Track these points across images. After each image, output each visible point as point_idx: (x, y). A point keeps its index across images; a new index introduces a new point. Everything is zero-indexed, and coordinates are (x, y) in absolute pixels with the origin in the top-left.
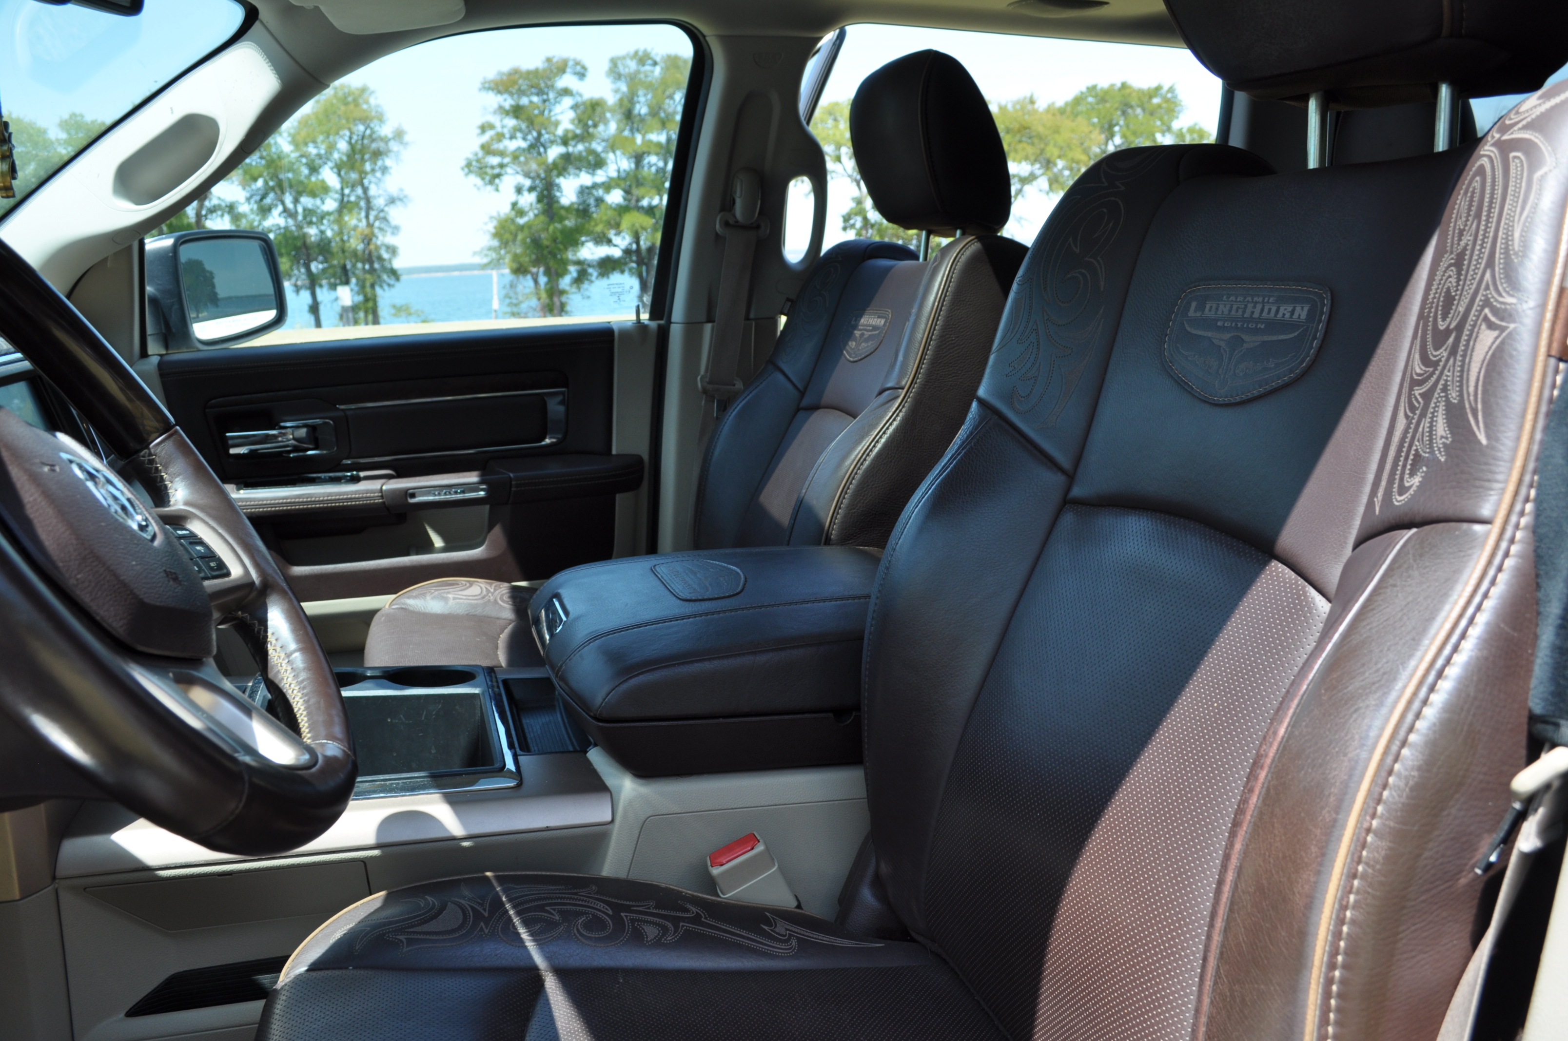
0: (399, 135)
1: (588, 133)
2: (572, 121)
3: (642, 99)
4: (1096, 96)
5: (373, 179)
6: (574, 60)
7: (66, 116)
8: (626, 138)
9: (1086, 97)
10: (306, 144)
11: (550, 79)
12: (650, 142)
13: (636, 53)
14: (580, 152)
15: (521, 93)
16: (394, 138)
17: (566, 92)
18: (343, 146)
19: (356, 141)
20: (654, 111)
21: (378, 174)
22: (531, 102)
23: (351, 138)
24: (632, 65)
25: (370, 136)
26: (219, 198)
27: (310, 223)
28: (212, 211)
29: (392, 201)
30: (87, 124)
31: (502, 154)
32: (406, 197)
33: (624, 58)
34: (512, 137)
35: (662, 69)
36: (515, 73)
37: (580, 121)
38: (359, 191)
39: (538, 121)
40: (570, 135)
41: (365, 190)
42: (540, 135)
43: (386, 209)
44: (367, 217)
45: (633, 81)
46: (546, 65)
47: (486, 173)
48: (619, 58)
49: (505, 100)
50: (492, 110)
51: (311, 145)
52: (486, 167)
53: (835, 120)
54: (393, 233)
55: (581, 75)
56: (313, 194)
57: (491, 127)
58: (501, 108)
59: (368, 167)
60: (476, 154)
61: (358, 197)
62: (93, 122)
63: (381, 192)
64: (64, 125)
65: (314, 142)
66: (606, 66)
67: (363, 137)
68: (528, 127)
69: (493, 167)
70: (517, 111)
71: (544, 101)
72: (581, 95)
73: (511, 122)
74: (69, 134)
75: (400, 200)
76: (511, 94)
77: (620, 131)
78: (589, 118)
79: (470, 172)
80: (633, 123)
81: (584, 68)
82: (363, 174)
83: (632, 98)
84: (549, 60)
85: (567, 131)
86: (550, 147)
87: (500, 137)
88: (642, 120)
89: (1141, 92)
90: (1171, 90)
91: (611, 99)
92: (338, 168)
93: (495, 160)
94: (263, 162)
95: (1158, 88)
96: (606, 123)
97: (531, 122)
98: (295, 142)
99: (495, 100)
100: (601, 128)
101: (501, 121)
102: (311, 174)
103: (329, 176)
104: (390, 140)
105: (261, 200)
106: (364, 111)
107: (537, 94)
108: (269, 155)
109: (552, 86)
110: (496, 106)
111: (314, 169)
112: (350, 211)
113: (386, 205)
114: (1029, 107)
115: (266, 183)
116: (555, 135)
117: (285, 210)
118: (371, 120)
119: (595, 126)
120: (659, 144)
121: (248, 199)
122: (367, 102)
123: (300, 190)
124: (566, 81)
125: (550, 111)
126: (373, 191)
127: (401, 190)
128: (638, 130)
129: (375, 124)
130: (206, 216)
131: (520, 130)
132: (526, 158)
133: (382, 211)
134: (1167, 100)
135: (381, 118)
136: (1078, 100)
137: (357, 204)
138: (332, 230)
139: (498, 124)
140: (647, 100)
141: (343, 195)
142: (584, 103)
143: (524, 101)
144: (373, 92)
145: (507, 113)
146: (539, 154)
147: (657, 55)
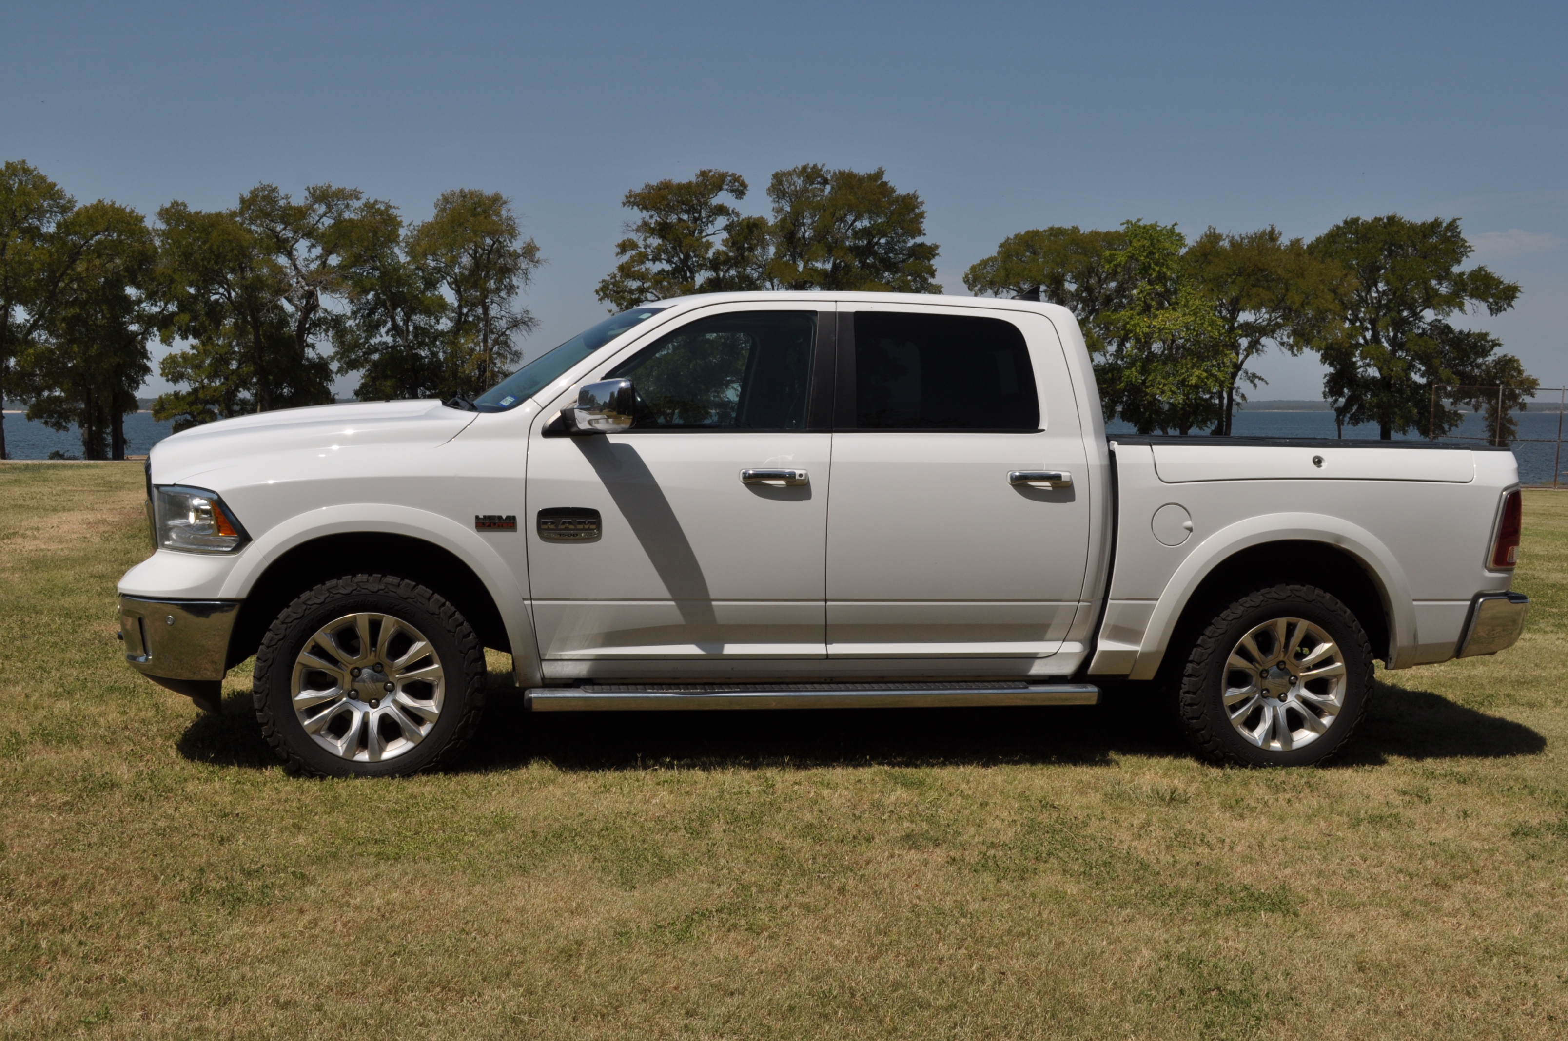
0: (530, 251)
1: (743, 257)
2: (725, 242)
3: (808, 221)
4: (1356, 233)
5: (496, 299)
6: (733, 175)
7: (168, 205)
8: (786, 264)
9: (1345, 234)
10: (425, 256)
11: (703, 196)
12: (815, 270)
13: (805, 168)
14: (732, 278)
15: (671, 209)
16: (524, 255)
17: (721, 210)
18: (466, 260)
19: (481, 256)
20: (821, 235)
21: (503, 294)
22: (680, 220)
23: (476, 252)
24: (799, 182)
25: (498, 251)
26: (326, 310)
27: (421, 344)
28: (317, 324)
29: (515, 324)
30: (190, 215)
31: (642, 277)
32: (531, 319)
33: (790, 174)
34: (657, 258)
35: (832, 188)
36: (666, 186)
37: (734, 243)
38: (480, 311)
39: (686, 242)
40: (722, 258)
41: (486, 310)
42: (687, 257)
43: (508, 332)
44: (485, 340)
45: (800, 201)
46: (700, 179)
47: (623, 298)
48: (784, 174)
49: (651, 217)
50: (635, 227)
51: (430, 257)
52: (625, 291)
53: (1034, 253)
54: (512, 360)
55: (740, 191)
56: (428, 312)
57: (633, 245)
58: (645, 224)
59: (492, 284)
60: (614, 276)
61: (477, 318)
62: (197, 214)
63: (503, 313)
64: (165, 214)
65: (434, 254)
66: (768, 182)
67: (490, 252)
68: (674, 248)
69: (631, 292)
70: (663, 230)
71: (695, 220)
72: (737, 215)
73: (655, 242)
74: (168, 224)
75: (524, 323)
76: (658, 210)
77: (779, 255)
78: (746, 239)
79: (605, 296)
80: (795, 248)
81: (744, 185)
82: (485, 293)
83: (797, 220)
84: (703, 174)
85: (718, 253)
86: (698, 271)
87: (642, 258)
88: (806, 244)
89: (1413, 227)
90: (1452, 226)
91: (771, 220)
92: (458, 285)
93: (634, 284)
94: (377, 273)
95: (1436, 224)
96: (764, 245)
97: (678, 243)
98: (412, 252)
99: (637, 216)
100: (758, 251)
101: (645, 240)
102: (427, 288)
103: (447, 293)
104: (519, 256)
105: (369, 315)
106: (494, 223)
107: (687, 212)
108: (384, 266)
109: (706, 204)
110: (639, 223)
111: (431, 284)
112: (467, 333)
113: (508, 328)
114: (1269, 245)
115: (377, 296)
116: (704, 259)
117: (395, 327)
118: (502, 233)
119: (751, 249)
120: (824, 273)
121: (355, 313)
122: (498, 214)
123: (413, 306)
124: (724, 198)
125: (701, 232)
126: (494, 311)
127: (527, 312)
128: (801, 256)
129: (505, 239)
130: (309, 328)
131: (666, 251)
132: (669, 283)
133: (504, 334)
134: (1445, 240)
135: (512, 233)
136: (1335, 235)
137: (475, 324)
138: (444, 352)
139: (641, 243)
140: (813, 222)
141: (460, 314)
142: (740, 224)
143: (673, 218)
144: (505, 203)
145: (652, 232)
146: (685, 278)
147: (828, 171)
